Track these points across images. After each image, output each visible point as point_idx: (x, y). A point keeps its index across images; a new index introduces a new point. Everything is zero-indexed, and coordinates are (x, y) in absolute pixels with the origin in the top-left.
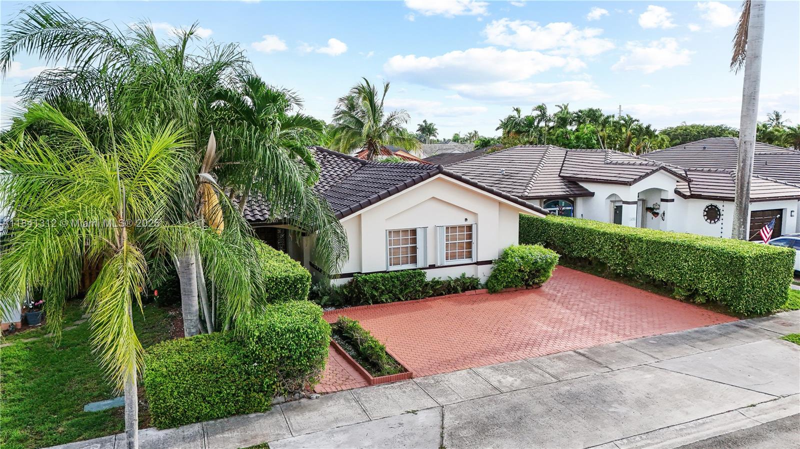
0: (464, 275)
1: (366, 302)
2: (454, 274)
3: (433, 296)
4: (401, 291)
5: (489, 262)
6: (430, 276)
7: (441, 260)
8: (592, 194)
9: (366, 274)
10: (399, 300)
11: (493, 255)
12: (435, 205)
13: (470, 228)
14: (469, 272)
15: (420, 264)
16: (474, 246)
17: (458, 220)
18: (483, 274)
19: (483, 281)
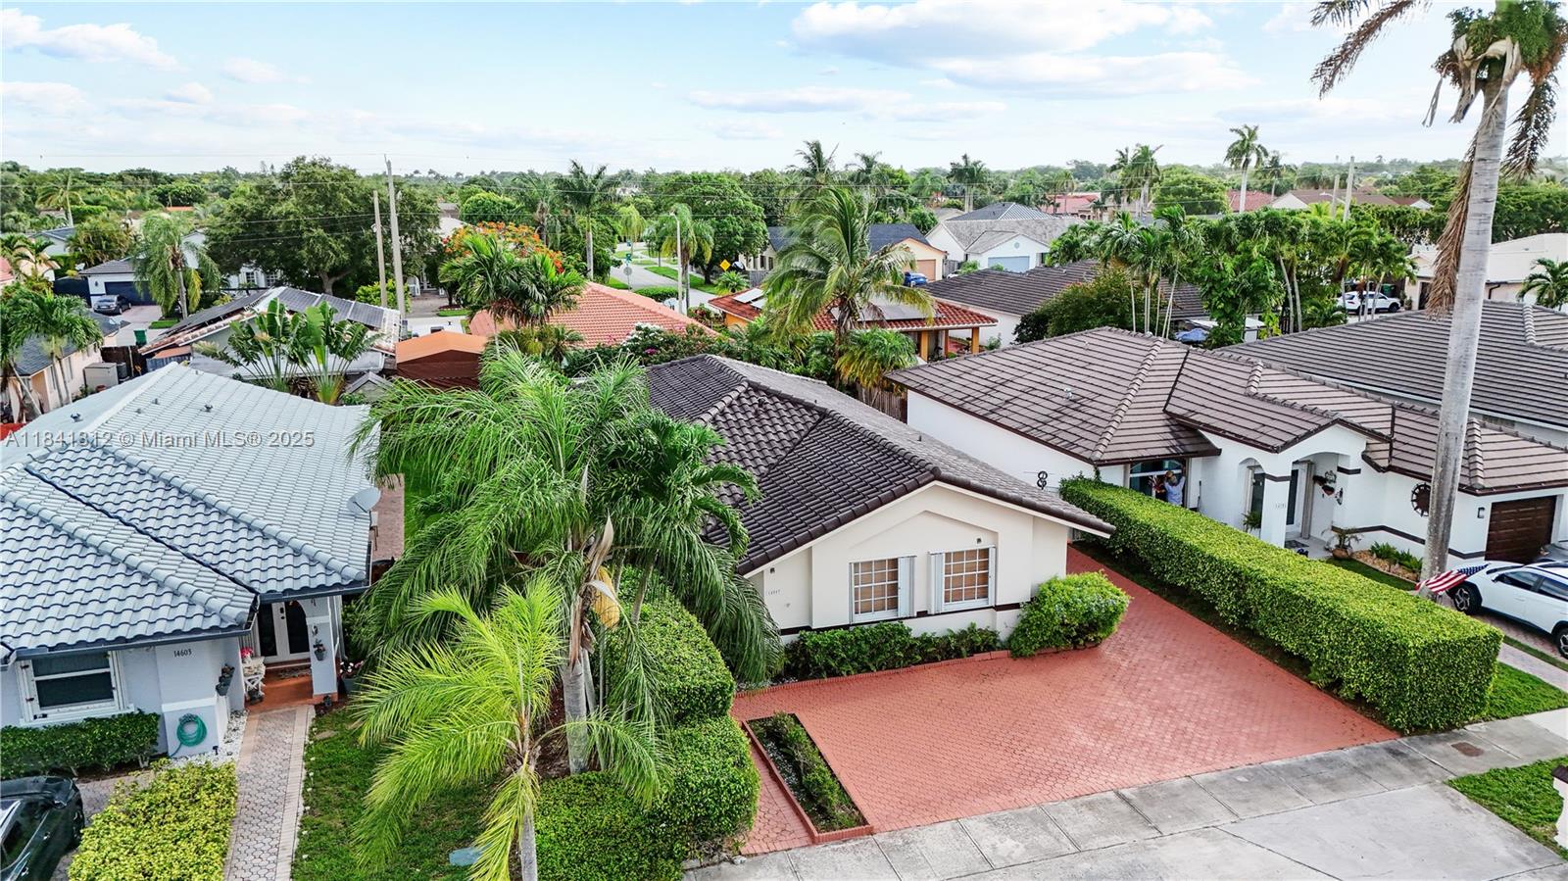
0: (973, 625)
1: (818, 675)
2: (957, 624)
3: (922, 662)
4: (872, 657)
5: (1016, 606)
6: (918, 628)
7: (936, 603)
8: (1218, 452)
9: (819, 630)
10: (869, 670)
11: (1022, 595)
12: (927, 519)
13: (985, 553)
14: (983, 620)
15: (903, 611)
16: (991, 581)
17: (967, 542)
18: (1004, 624)
19: (1003, 636)
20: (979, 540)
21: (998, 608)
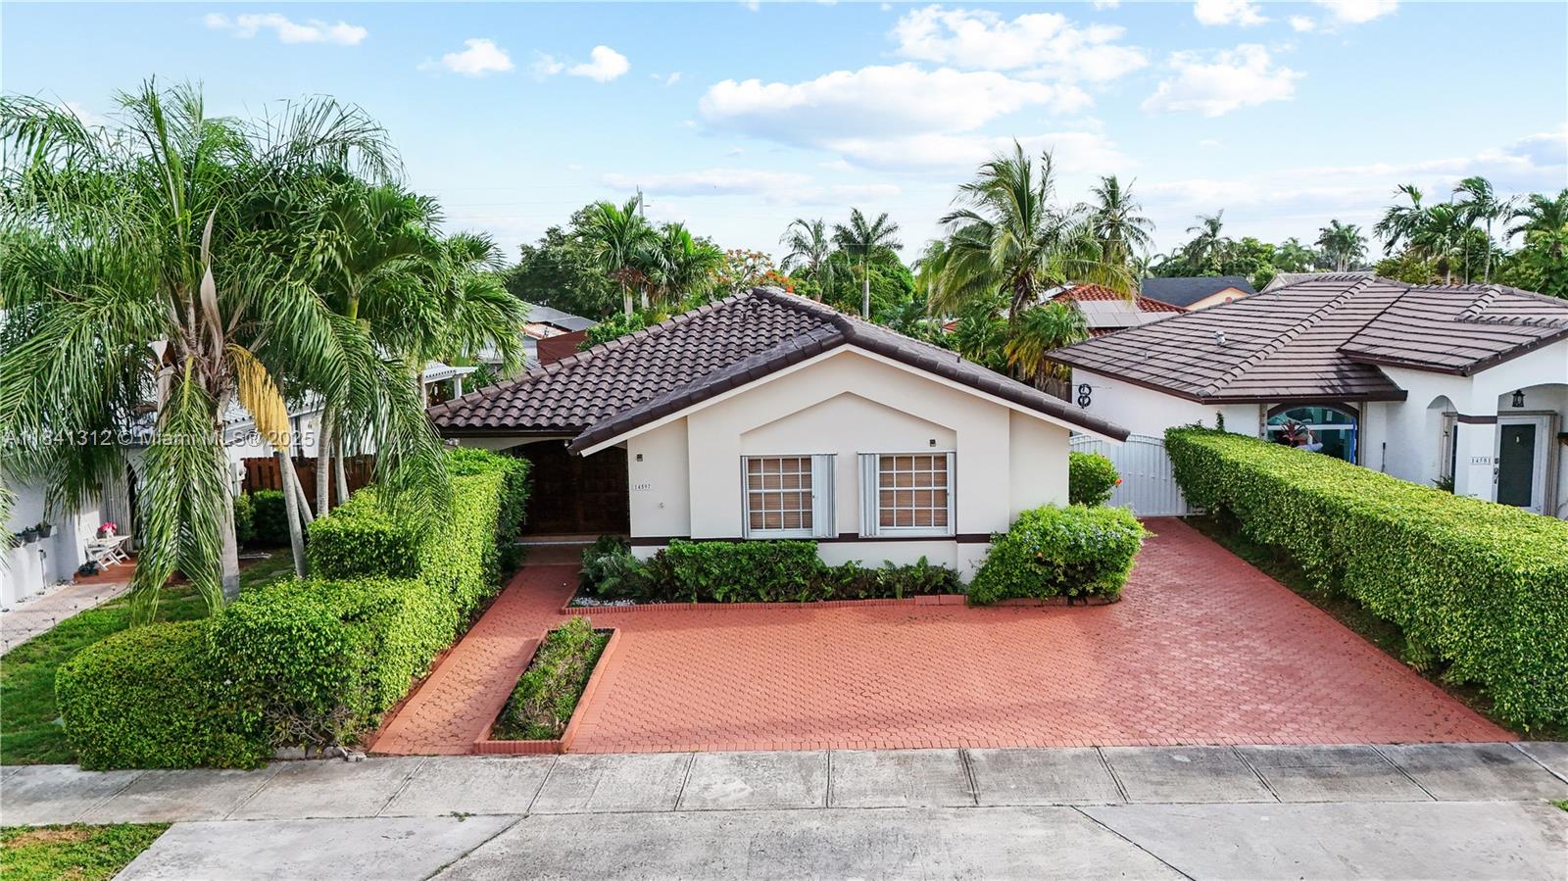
0: (924, 559)
1: (686, 598)
3: (833, 598)
4: (762, 580)
5: (983, 538)
7: (871, 526)
8: (1402, 396)
9: (696, 541)
10: (759, 600)
11: (994, 521)
12: (848, 405)
13: (942, 459)
14: (940, 555)
15: (820, 529)
16: (950, 499)
17: (916, 443)
18: (966, 562)
20: (933, 442)
21: (960, 539)
